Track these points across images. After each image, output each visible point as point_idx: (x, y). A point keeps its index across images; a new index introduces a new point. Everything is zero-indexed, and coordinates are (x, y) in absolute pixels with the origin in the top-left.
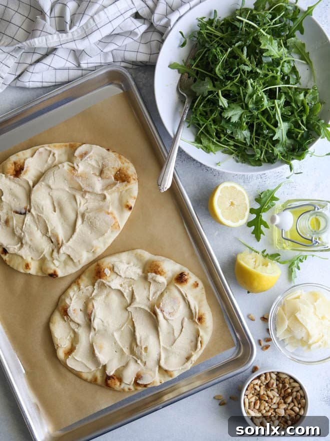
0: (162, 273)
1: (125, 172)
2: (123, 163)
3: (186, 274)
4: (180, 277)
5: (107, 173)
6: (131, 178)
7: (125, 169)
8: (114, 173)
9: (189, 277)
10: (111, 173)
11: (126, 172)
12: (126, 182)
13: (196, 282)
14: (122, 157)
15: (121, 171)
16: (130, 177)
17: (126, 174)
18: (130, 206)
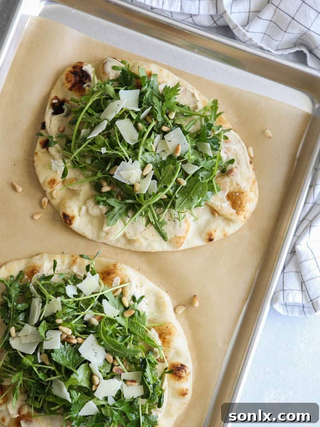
0: (166, 344)
1: (245, 200)
2: (251, 191)
3: (188, 371)
4: (178, 367)
5: (226, 182)
6: (245, 213)
7: (248, 198)
8: (232, 189)
9: (186, 377)
10: (231, 186)
11: (246, 202)
12: (235, 211)
13: (187, 390)
14: (256, 184)
15: (241, 195)
16: (244, 211)
17: (244, 204)
18: (212, 237)
